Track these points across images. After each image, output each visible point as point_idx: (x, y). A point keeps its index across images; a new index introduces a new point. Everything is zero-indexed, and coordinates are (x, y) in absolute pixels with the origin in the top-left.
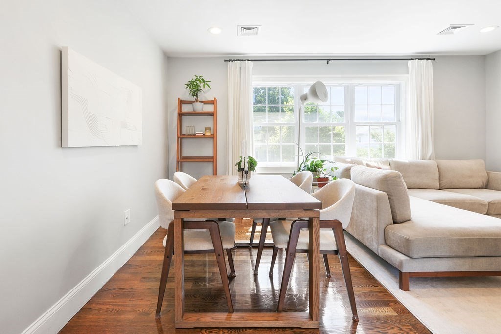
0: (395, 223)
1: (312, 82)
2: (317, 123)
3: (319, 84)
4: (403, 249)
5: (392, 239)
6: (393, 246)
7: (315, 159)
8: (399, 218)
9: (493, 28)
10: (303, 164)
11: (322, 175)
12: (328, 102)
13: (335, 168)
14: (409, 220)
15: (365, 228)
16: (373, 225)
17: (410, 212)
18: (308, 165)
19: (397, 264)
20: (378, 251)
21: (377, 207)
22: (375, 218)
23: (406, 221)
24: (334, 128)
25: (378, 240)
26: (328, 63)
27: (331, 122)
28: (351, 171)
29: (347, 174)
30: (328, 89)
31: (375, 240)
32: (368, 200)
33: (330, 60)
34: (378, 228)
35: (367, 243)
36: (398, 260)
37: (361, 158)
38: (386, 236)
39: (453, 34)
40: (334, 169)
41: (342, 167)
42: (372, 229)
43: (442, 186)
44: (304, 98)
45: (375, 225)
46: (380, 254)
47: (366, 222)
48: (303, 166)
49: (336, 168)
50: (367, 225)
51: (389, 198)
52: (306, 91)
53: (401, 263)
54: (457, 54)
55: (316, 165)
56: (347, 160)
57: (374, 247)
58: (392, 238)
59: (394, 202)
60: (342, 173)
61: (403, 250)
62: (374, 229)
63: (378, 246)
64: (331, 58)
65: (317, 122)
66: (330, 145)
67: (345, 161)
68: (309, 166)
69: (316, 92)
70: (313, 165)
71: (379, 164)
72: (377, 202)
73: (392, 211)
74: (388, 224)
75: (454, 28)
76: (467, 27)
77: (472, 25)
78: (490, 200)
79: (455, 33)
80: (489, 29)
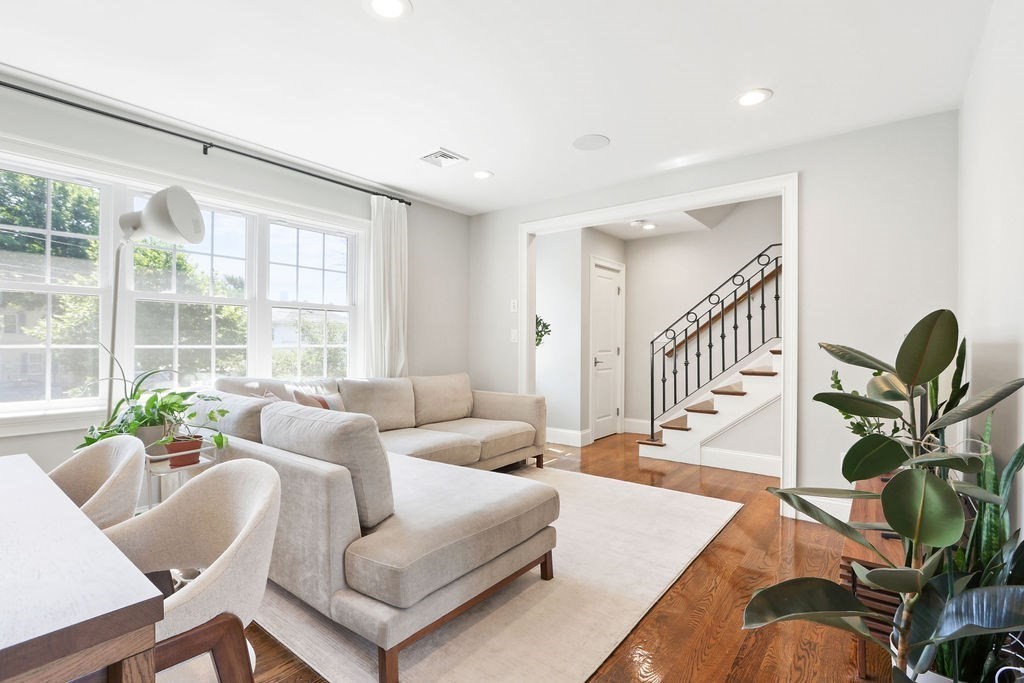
0: (365, 530)
1: (157, 188)
2: (170, 293)
3: (179, 193)
4: (387, 595)
5: (363, 576)
6: (364, 589)
7: (159, 391)
8: (371, 520)
9: (487, 175)
10: (125, 404)
11: (183, 431)
12: (204, 245)
13: (220, 411)
14: (391, 516)
15: (299, 557)
16: (317, 547)
17: (392, 500)
18: (140, 407)
19: (375, 633)
20: (329, 609)
21: (329, 506)
22: (321, 532)
23: (385, 520)
24: (218, 310)
25: (329, 583)
26: (205, 152)
27: (211, 295)
28: (262, 416)
29: (251, 426)
30: (206, 215)
31: (322, 583)
32: (307, 491)
33: (212, 145)
34: (329, 555)
35: (303, 593)
36: (377, 624)
37: (281, 379)
38: (348, 568)
39: (440, 166)
40: (216, 414)
41: (238, 404)
42: (316, 559)
43: (419, 420)
44: (133, 224)
45: (323, 548)
46: (334, 615)
47: (300, 543)
48: (125, 407)
49: (223, 413)
50: (303, 550)
51: (353, 478)
52: (140, 205)
53: (384, 630)
55: (164, 407)
56: (250, 385)
57: (320, 601)
58: (363, 572)
59: (362, 484)
60: (238, 423)
61: (386, 597)
62: (321, 558)
63: (330, 598)
64: (215, 143)
65: (173, 291)
66: (209, 351)
67: (244, 390)
68: (144, 410)
69: (167, 212)
70: (154, 407)
71: (319, 388)
72: (328, 493)
73: (358, 505)
74: (350, 540)
75: (444, 156)
76: (461, 160)
77: (467, 159)
78: (483, 438)
79: (443, 165)
80: (482, 175)
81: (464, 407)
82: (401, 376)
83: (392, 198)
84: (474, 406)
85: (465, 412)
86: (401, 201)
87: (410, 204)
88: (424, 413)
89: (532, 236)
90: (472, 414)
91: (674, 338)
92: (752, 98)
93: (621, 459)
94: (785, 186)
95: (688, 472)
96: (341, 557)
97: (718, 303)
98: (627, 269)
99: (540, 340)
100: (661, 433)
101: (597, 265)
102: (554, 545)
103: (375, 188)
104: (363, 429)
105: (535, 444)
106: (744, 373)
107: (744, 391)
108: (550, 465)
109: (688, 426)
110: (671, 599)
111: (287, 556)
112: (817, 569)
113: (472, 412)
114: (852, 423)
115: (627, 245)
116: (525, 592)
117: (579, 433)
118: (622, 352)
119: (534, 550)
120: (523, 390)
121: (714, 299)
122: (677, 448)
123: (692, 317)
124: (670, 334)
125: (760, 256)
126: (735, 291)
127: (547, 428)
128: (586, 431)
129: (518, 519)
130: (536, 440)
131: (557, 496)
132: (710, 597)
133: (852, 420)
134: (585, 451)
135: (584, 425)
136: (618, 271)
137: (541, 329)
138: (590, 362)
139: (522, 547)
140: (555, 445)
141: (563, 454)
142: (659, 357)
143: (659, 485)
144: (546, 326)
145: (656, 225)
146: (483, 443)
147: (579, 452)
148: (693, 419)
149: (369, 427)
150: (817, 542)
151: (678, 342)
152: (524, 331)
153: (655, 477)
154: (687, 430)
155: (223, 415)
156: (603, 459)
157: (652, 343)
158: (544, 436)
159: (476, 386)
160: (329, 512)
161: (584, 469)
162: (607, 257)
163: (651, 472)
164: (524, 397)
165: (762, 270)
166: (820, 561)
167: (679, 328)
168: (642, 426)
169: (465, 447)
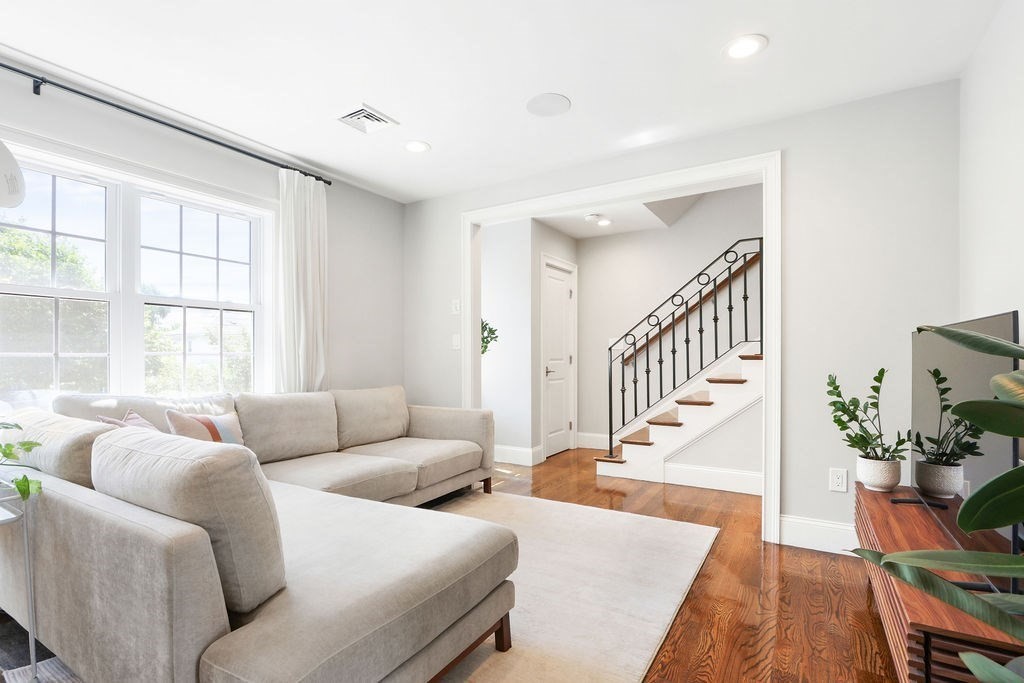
0: (238, 618)
8: (247, 600)
9: (422, 147)
14: (281, 591)
15: (132, 666)
16: (154, 656)
17: (282, 566)
21: (170, 592)
22: (161, 631)
23: (270, 599)
26: (37, 90)
28: (94, 450)
29: (80, 463)
32: (139, 566)
33: (44, 81)
34: (172, 669)
39: (365, 131)
40: (17, 448)
42: (154, 671)
43: (343, 443)
45: (163, 656)
47: (132, 645)
50: (137, 656)
51: (213, 543)
54: (369, 189)
56: (101, 404)
60: (61, 458)
62: (160, 672)
64: (48, 78)
67: (91, 411)
71: (207, 406)
72: (169, 572)
74: (210, 637)
75: (369, 116)
76: (390, 123)
77: (398, 123)
78: (420, 463)
79: (368, 130)
80: (416, 147)
81: (398, 425)
82: (320, 390)
83: (306, 174)
84: (410, 424)
85: (400, 430)
86: (318, 179)
87: (329, 183)
88: (349, 433)
89: (476, 226)
90: (408, 433)
91: (634, 344)
92: (744, 48)
93: (574, 479)
94: (764, 168)
95: (652, 492)
96: (193, 668)
97: (682, 304)
98: (579, 269)
99: (486, 347)
100: (620, 448)
101: (548, 265)
102: (511, 605)
103: (285, 161)
104: (231, 468)
105: (482, 466)
106: (710, 381)
107: (711, 400)
108: (499, 490)
109: (651, 441)
110: (663, 668)
111: (116, 663)
112: (822, 609)
113: (408, 431)
114: (848, 435)
115: (579, 243)
116: (474, 674)
117: (529, 451)
118: (575, 360)
119: (488, 617)
120: (467, 404)
121: (678, 300)
122: (637, 465)
123: (653, 320)
124: (630, 339)
125: (727, 252)
126: (700, 291)
127: (497, 447)
128: (540, 448)
129: (465, 581)
130: (482, 462)
131: (515, 542)
132: (709, 661)
133: (848, 431)
134: (537, 470)
135: (535, 442)
136: (570, 272)
137: (487, 334)
138: (542, 373)
139: (471, 616)
140: (503, 465)
141: (513, 475)
142: (617, 365)
143: (620, 509)
144: (492, 332)
145: (612, 221)
146: (421, 468)
147: (530, 472)
148: (655, 433)
149: (244, 464)
150: (810, 572)
151: (638, 346)
152: (468, 337)
153: (614, 498)
154: (649, 444)
155: (29, 450)
156: (558, 480)
157: (610, 349)
158: (492, 457)
159: (412, 401)
160: (170, 601)
161: (536, 492)
162: (560, 256)
163: (610, 492)
164: (468, 412)
165: (729, 268)
166: (822, 597)
167: (639, 333)
168: (599, 440)
169: (398, 475)
